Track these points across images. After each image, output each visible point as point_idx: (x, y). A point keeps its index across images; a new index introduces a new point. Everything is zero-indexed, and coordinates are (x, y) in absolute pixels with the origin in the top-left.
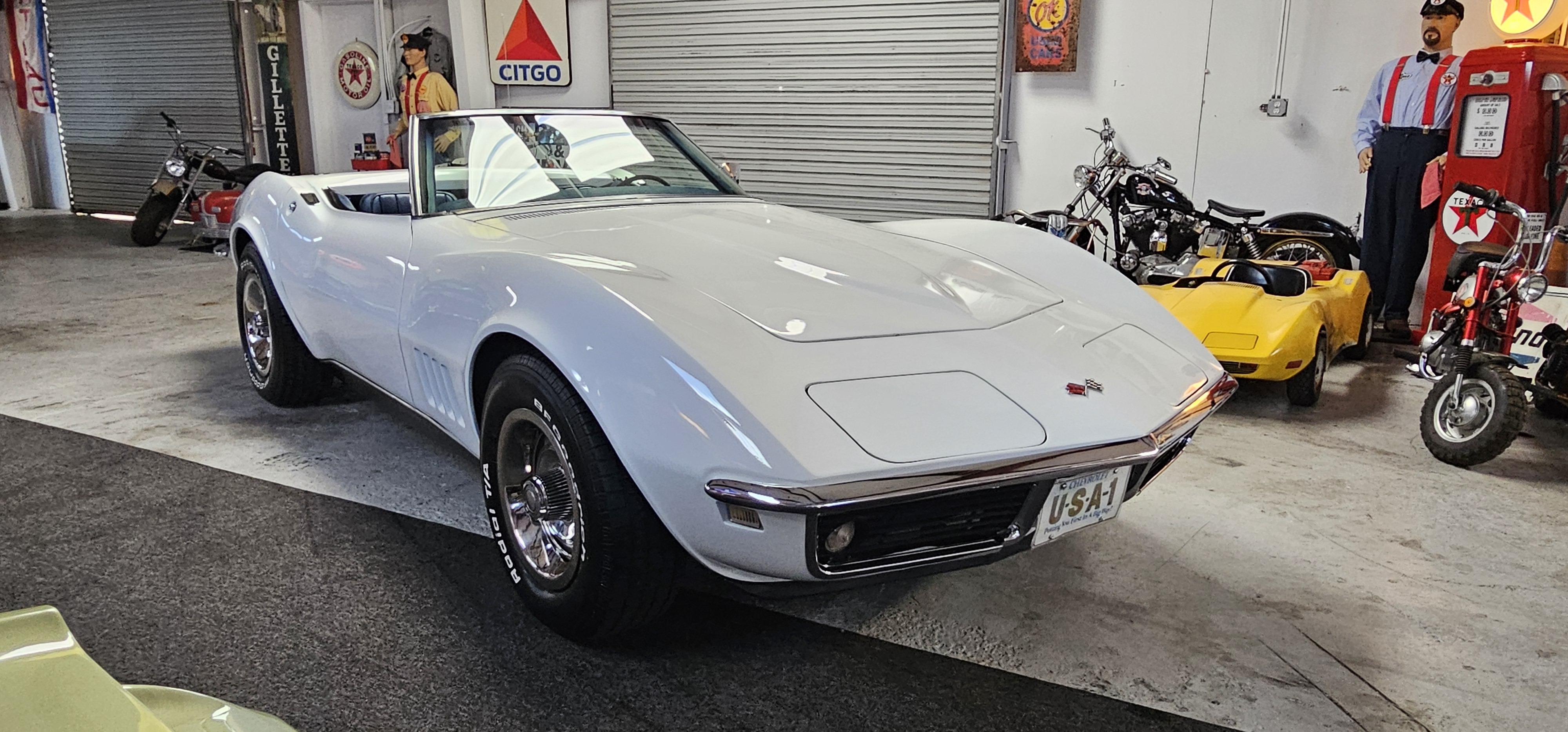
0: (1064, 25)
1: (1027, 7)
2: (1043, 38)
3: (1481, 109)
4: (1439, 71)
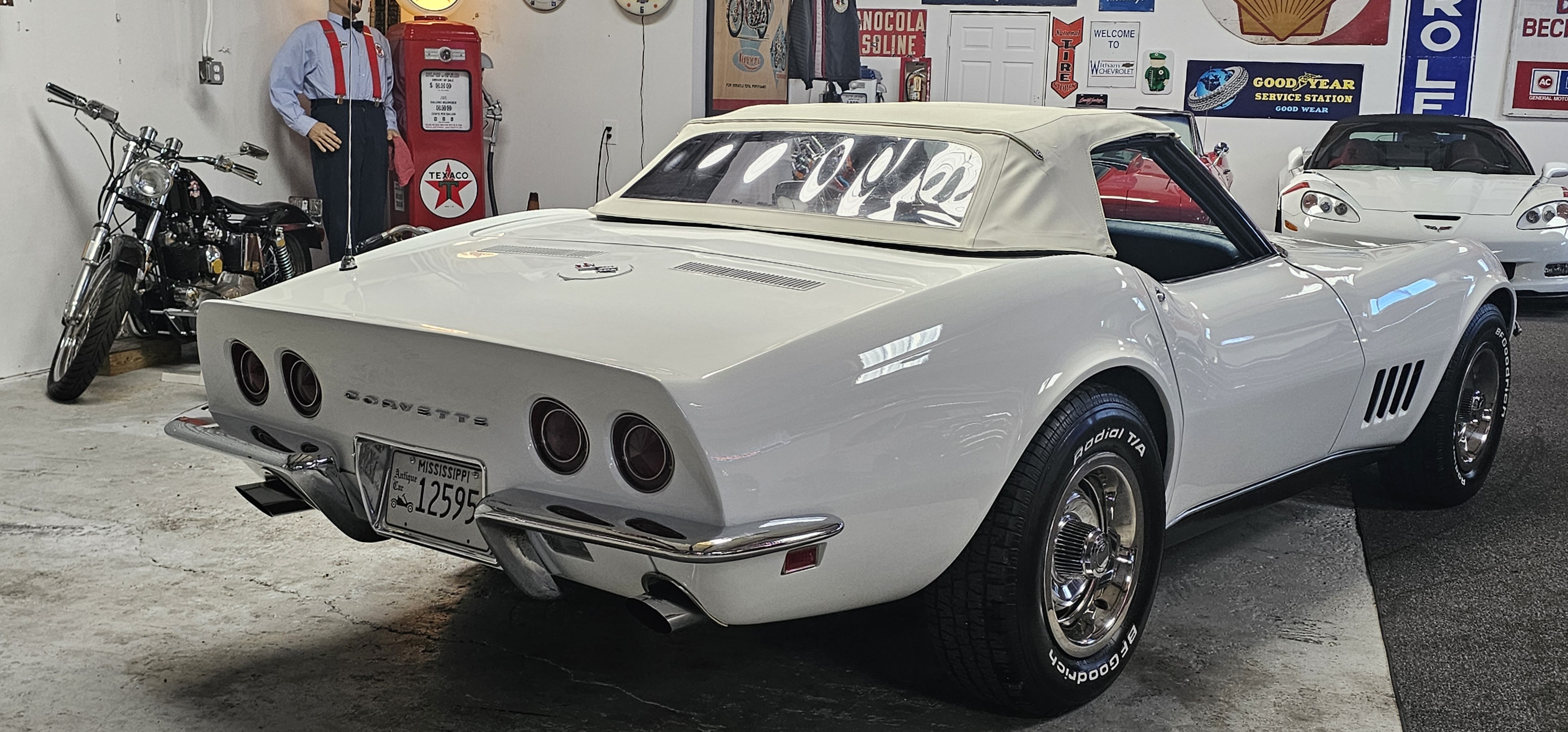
3: (434, 83)
4: (369, 41)
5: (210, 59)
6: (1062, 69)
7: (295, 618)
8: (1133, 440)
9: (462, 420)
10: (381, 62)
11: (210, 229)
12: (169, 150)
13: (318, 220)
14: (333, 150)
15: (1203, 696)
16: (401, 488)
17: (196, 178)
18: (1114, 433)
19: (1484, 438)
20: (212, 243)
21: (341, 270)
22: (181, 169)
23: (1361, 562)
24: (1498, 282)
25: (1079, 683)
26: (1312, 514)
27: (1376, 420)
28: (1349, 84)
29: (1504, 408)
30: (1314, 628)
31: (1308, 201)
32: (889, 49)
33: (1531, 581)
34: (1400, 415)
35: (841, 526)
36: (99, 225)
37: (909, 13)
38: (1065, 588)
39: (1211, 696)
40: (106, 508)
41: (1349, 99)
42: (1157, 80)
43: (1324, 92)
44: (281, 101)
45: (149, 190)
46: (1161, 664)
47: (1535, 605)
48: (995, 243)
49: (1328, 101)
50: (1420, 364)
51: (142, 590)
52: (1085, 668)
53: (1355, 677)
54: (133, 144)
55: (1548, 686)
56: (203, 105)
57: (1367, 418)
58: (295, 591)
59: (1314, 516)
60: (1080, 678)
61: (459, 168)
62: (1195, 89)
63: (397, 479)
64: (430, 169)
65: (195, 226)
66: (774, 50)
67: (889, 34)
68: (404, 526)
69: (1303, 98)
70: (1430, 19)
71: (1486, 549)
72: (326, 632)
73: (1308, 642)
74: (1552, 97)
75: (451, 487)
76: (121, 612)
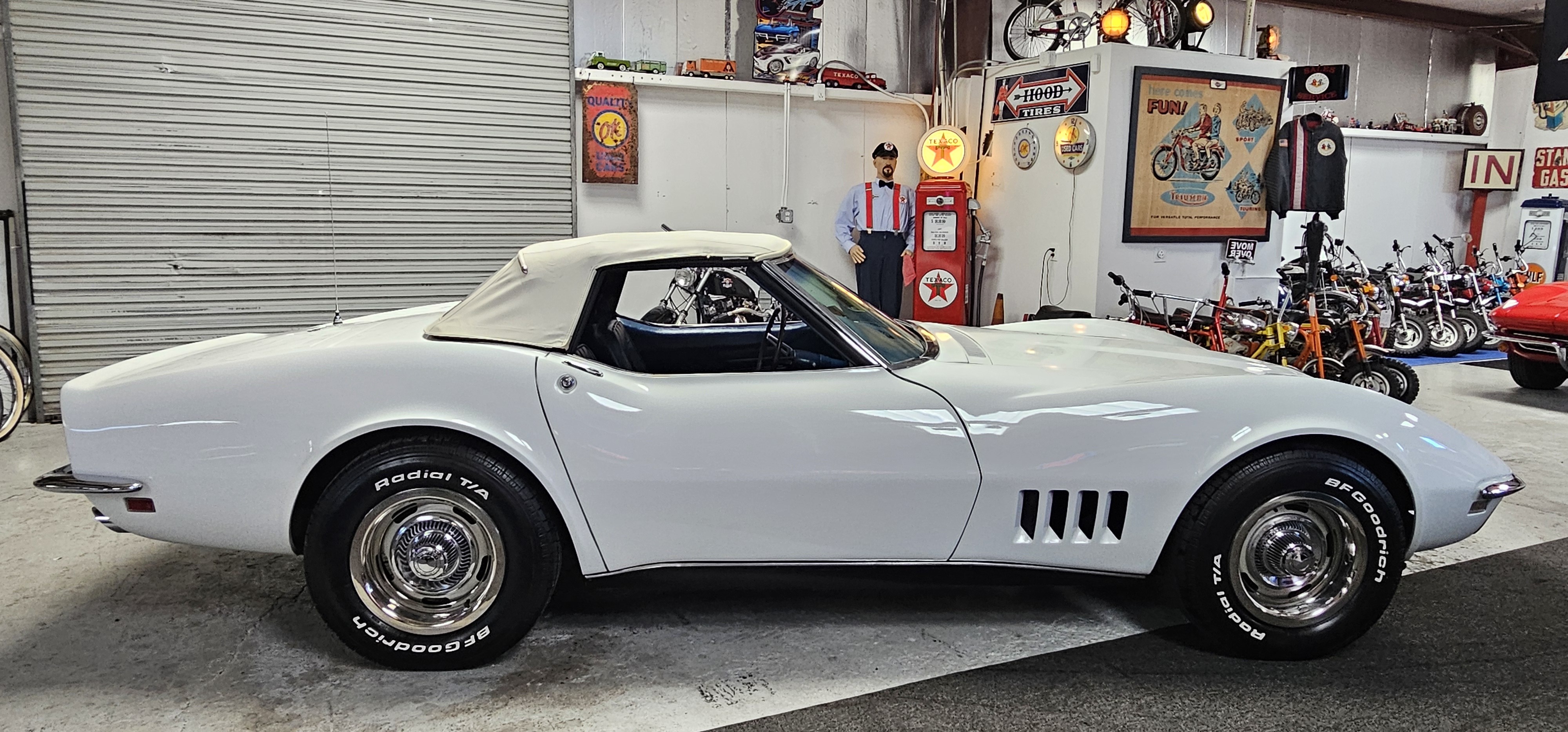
0: (626, 144)
1: (591, 124)
2: (607, 154)
4: (896, 194)
8: (468, 484)
10: (902, 207)
14: (860, 262)
25: (397, 649)
36: (662, 301)
52: (407, 640)
61: (945, 275)
64: (926, 276)
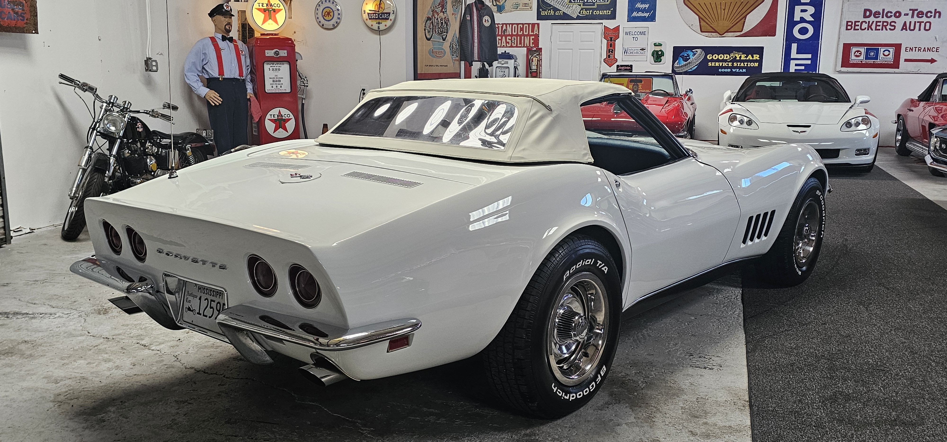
2: (9, 2)
3: (271, 68)
4: (236, 47)
5: (150, 59)
6: (609, 52)
7: (154, 366)
8: (600, 265)
9: (213, 266)
10: (243, 58)
11: (150, 147)
12: (124, 107)
13: (211, 140)
14: (218, 104)
15: (643, 404)
16: (190, 301)
17: (141, 122)
18: (588, 262)
19: (811, 249)
20: (150, 155)
21: (169, 178)
22: (131, 117)
23: (741, 320)
24: (817, 166)
25: (570, 400)
26: (718, 291)
27: (749, 243)
28: (756, 57)
29: (823, 233)
30: (711, 360)
31: (732, 119)
32: (520, 43)
33: (832, 329)
34: (763, 239)
35: (419, 325)
36: (87, 147)
37: (531, 25)
38: (564, 348)
39: (647, 404)
40: (72, 302)
41: (756, 64)
42: (658, 57)
43: (744, 61)
44: (191, 80)
45: (113, 129)
46: (623, 384)
47: (833, 344)
48: (522, 158)
49: (746, 65)
50: (773, 212)
51: (77, 350)
52: (574, 391)
53: (729, 390)
54: (105, 105)
55: (835, 394)
56: (149, 83)
57: (744, 242)
58: (159, 349)
59: (719, 293)
60: (571, 397)
61: (285, 112)
62: (678, 61)
63: (188, 296)
64: (270, 113)
65: (141, 147)
66: (451, 47)
67: (521, 36)
68: (191, 322)
69: (733, 64)
70: (798, 23)
71: (810, 311)
72: (169, 374)
73: (706, 369)
74: (862, 61)
75: (214, 301)
76: (61, 364)
